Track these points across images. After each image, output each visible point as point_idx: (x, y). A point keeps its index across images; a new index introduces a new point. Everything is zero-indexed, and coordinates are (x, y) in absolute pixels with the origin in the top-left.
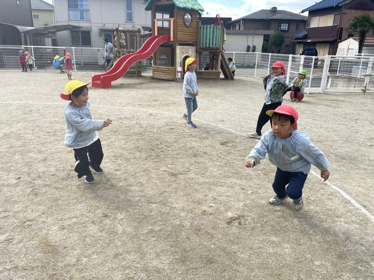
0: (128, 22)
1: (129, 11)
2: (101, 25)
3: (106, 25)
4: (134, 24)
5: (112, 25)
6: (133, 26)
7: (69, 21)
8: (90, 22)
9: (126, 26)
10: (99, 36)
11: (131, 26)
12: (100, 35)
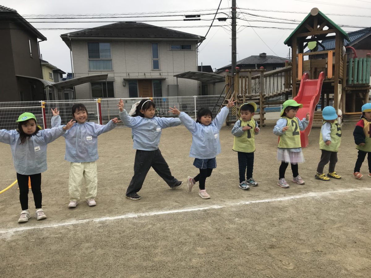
0: (155, 70)
1: (155, 59)
2: (125, 75)
3: (130, 75)
4: (161, 71)
5: (137, 74)
6: (160, 74)
7: (89, 72)
8: (113, 72)
9: (152, 74)
10: (123, 87)
11: (158, 74)
12: (124, 85)
